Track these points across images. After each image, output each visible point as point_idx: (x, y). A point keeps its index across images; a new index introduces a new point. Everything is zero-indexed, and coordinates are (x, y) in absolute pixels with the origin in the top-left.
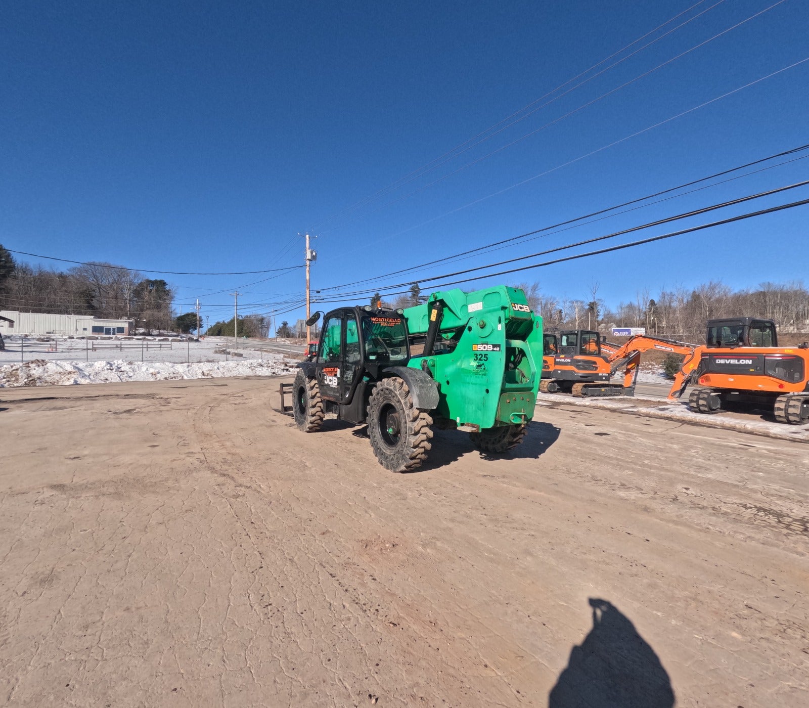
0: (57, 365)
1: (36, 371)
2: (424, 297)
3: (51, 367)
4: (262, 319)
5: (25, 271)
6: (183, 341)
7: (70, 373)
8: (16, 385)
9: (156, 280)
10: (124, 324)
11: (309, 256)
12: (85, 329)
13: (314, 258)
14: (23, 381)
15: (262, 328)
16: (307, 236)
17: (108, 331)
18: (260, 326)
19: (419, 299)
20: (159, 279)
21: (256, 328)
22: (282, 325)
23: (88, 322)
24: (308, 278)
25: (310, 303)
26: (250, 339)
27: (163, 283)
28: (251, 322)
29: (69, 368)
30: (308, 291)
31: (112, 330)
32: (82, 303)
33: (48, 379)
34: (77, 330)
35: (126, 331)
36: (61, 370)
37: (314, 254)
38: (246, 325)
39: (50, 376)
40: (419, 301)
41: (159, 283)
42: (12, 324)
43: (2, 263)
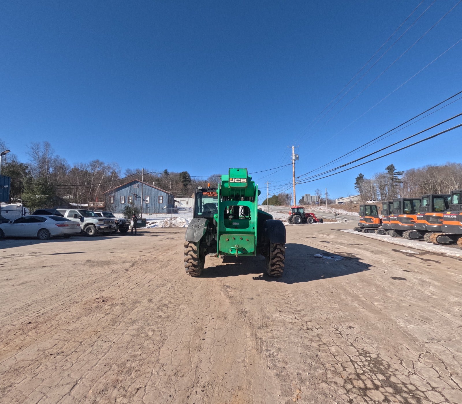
0: (180, 219)
1: (173, 222)
2: (399, 172)
3: (178, 220)
4: (287, 195)
5: (194, 181)
7: (184, 222)
8: (166, 227)
11: (294, 158)
13: (297, 159)
14: (169, 225)
15: (287, 200)
16: (293, 147)
18: (286, 199)
19: (395, 175)
21: (284, 200)
22: (302, 198)
24: (293, 170)
25: (295, 184)
26: (281, 206)
28: (282, 197)
29: (184, 220)
30: (294, 178)
33: (176, 225)
36: (181, 221)
37: (297, 156)
38: (279, 199)
39: (177, 223)
40: (395, 176)
42: (187, 203)
43: (186, 179)
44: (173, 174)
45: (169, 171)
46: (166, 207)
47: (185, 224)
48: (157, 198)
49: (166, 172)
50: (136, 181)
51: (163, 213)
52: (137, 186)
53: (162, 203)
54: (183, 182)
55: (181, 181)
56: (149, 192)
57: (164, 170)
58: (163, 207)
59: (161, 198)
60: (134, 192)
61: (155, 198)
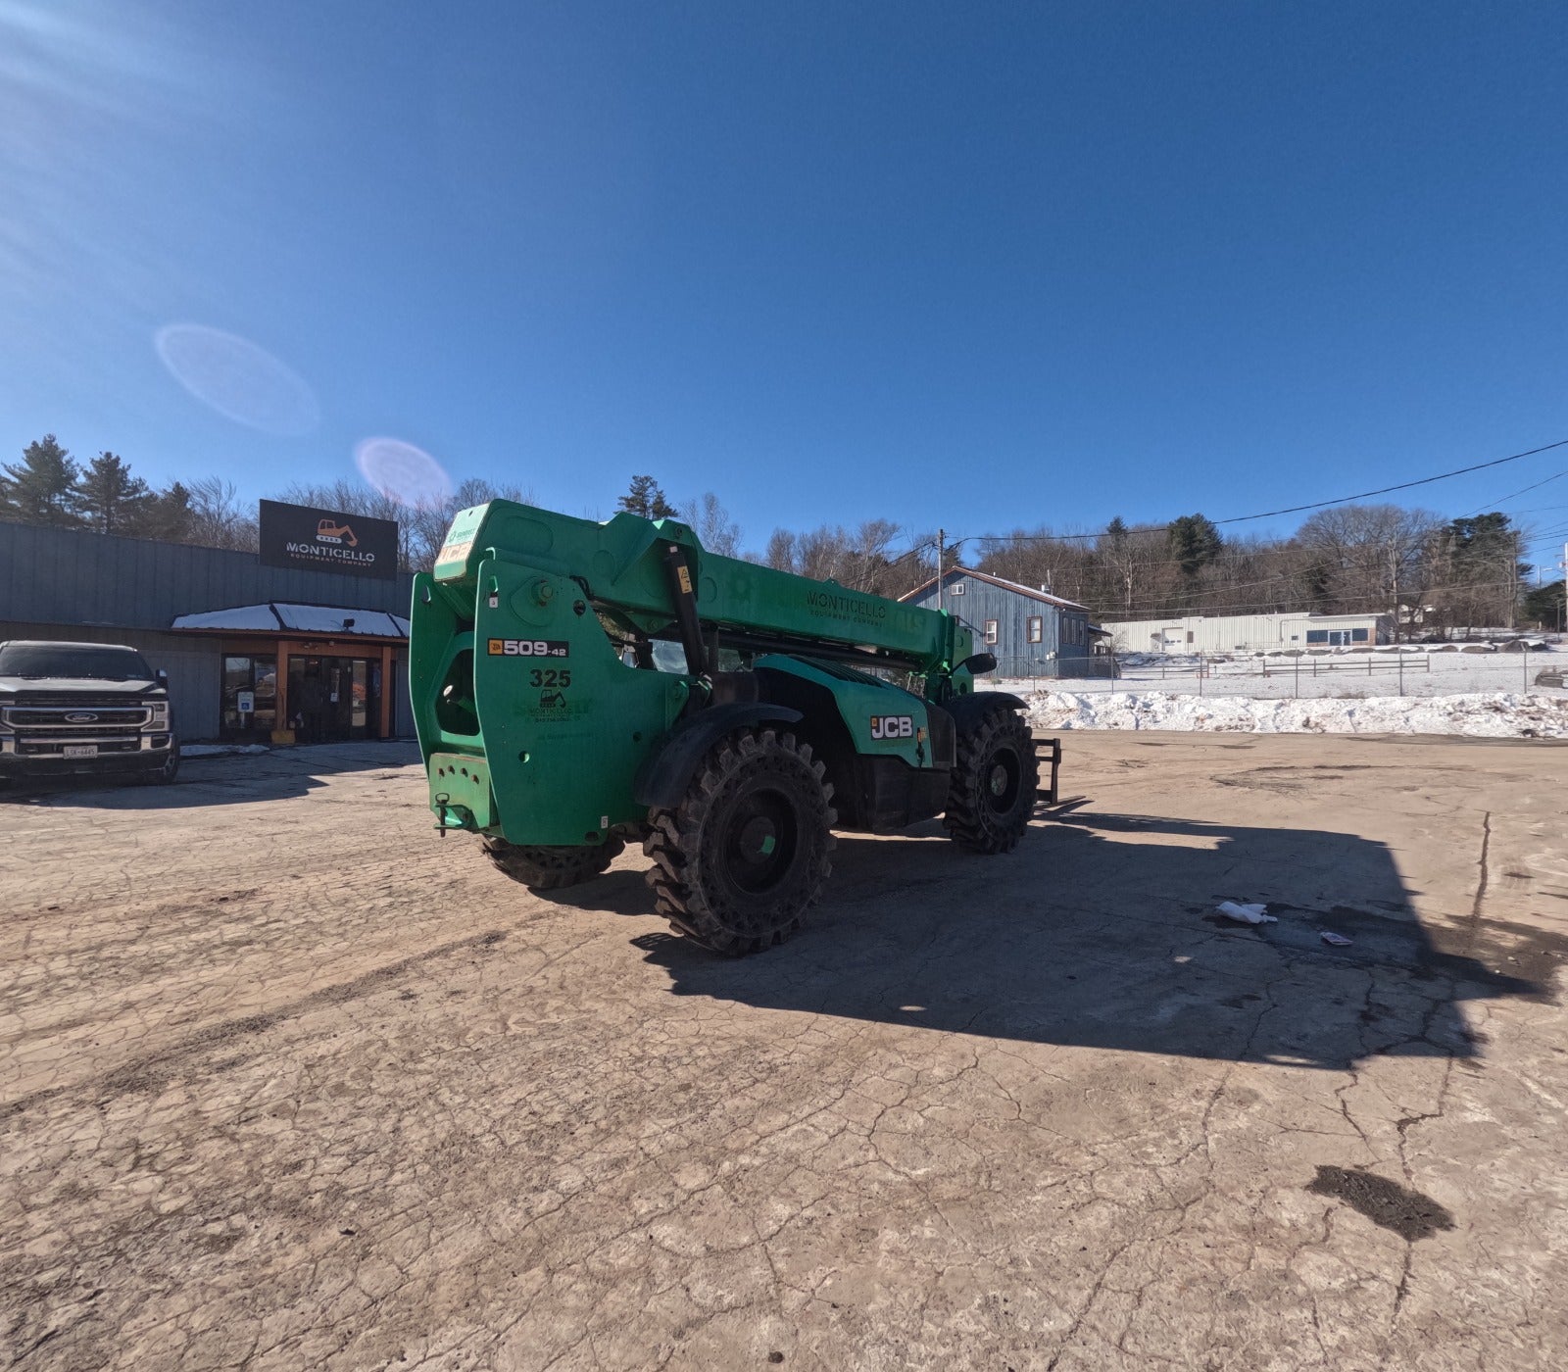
5: (1233, 548)
6: (1496, 650)
7: (1070, 710)
9: (1481, 516)
10: (1367, 623)
12: (1294, 638)
17: (1335, 638)
20: (1486, 513)
23: (1300, 623)
27: (1498, 520)
29: (1073, 704)
31: (1343, 635)
32: (1305, 590)
34: (1282, 640)
35: (1371, 636)
39: (1044, 714)
41: (1486, 522)
42: (1190, 637)
43: (1196, 544)
44: (1144, 531)
45: (1129, 523)
46: (1052, 654)
47: (1072, 716)
48: (1024, 626)
49: (1116, 529)
50: (956, 572)
51: (1044, 675)
52: (960, 590)
53: (1041, 641)
54: (1180, 557)
55: (1174, 554)
56: (997, 606)
57: (1109, 521)
58: (1044, 656)
59: (1037, 624)
60: (953, 609)
61: (1015, 624)
